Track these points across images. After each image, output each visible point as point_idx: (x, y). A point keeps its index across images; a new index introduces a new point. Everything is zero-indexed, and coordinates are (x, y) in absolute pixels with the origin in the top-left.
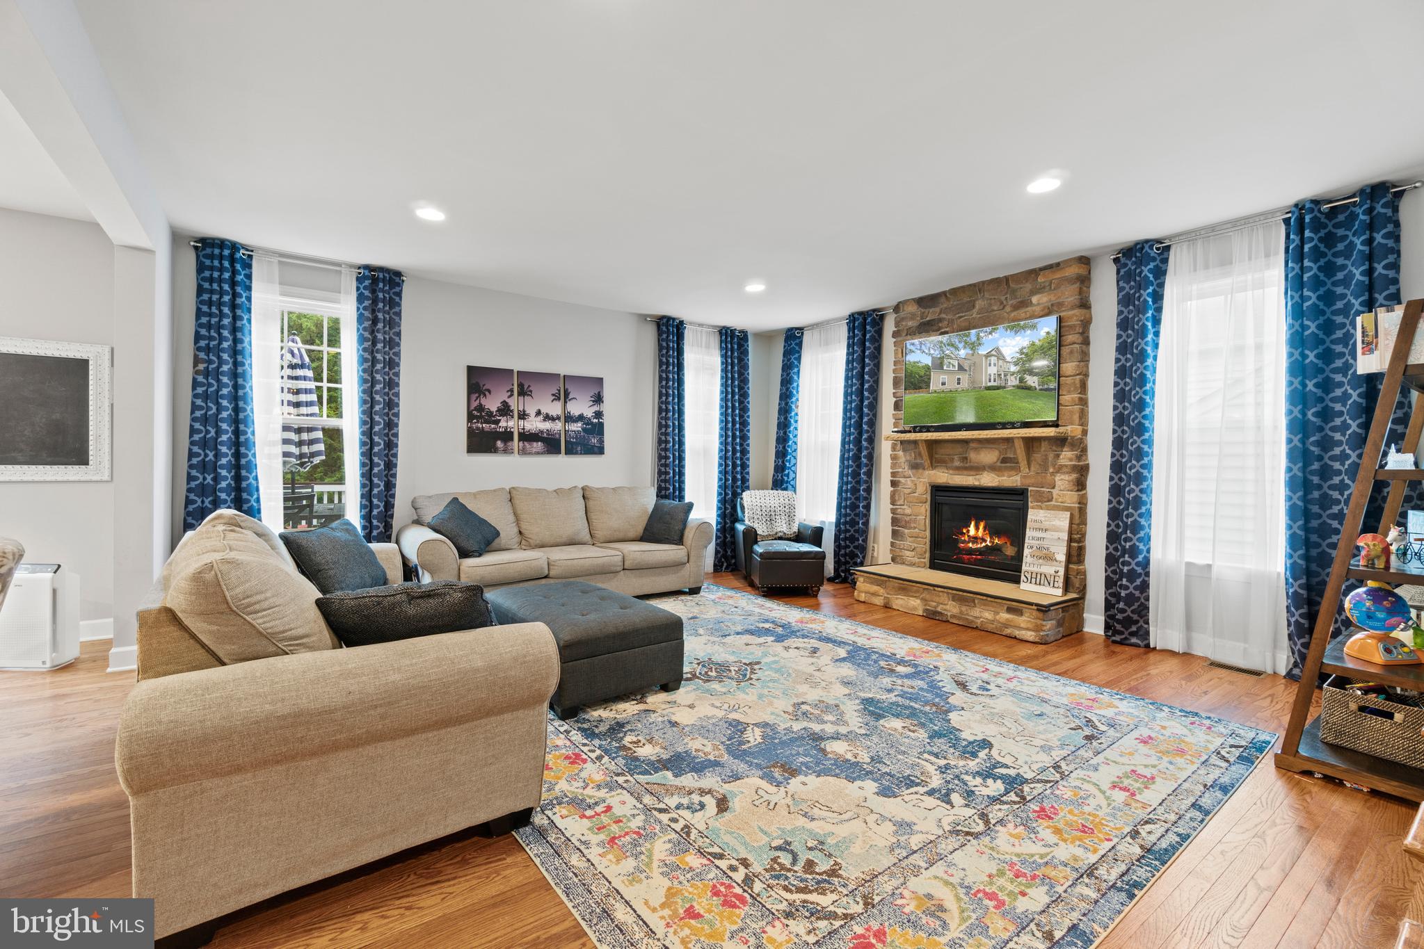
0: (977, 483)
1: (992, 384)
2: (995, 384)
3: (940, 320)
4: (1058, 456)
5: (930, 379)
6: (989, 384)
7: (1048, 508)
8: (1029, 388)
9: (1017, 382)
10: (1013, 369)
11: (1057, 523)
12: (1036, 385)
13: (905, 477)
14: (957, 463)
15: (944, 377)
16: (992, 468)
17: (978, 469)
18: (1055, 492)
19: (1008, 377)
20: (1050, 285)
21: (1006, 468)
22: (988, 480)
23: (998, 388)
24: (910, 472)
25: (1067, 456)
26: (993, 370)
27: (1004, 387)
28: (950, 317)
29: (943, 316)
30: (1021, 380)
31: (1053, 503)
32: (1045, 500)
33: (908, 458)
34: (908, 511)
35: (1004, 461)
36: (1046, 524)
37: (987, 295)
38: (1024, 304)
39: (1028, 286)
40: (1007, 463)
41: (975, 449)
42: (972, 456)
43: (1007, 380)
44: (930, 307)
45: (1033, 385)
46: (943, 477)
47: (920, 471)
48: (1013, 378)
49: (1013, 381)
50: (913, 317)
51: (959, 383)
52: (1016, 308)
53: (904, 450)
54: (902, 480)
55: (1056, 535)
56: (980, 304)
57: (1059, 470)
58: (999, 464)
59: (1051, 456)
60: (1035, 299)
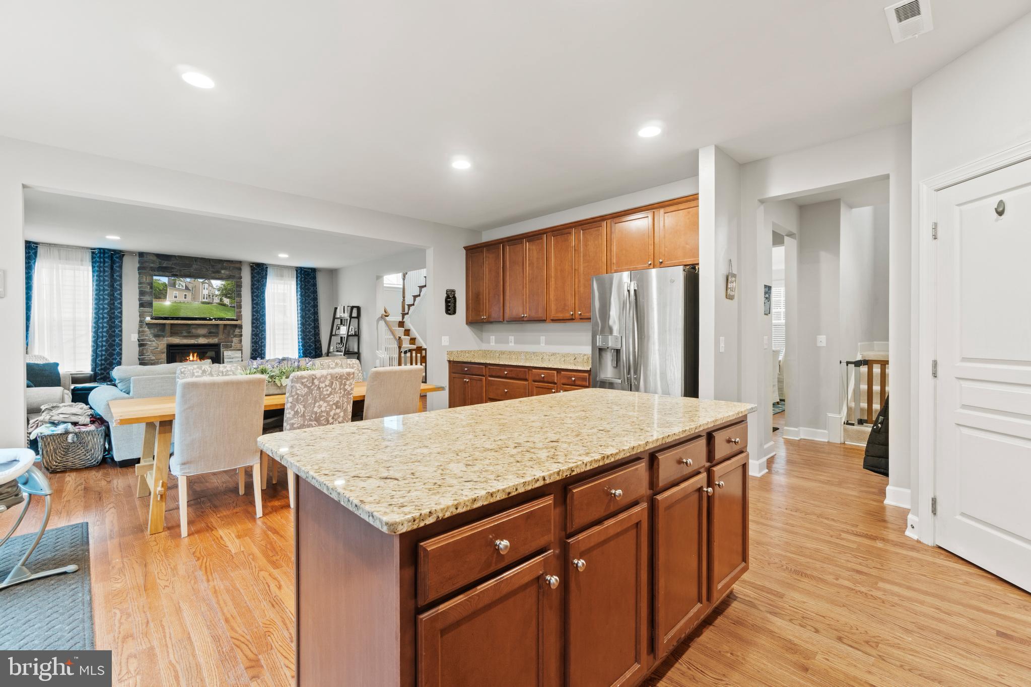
0: (196, 342)
1: (205, 300)
2: (207, 301)
3: (173, 268)
4: (234, 331)
5: (166, 293)
6: (204, 300)
7: (230, 350)
8: (224, 305)
9: (219, 301)
10: (217, 293)
11: (237, 355)
12: (228, 304)
13: (150, 341)
14: (185, 334)
15: (175, 293)
16: (204, 336)
17: (197, 336)
18: (233, 344)
19: (214, 297)
20: (230, 268)
21: (211, 336)
22: (202, 341)
23: (209, 303)
24: (154, 339)
25: (237, 331)
26: (206, 292)
27: (212, 303)
28: (178, 268)
29: (173, 266)
30: (221, 300)
31: (232, 348)
32: (228, 347)
33: (153, 332)
34: (154, 358)
35: (210, 333)
36: (233, 356)
37: (199, 263)
38: (219, 272)
39: (220, 266)
40: (210, 334)
41: (195, 328)
42: (194, 331)
43: (213, 299)
44: (166, 260)
45: (227, 303)
46: (176, 340)
47: (161, 338)
48: (216, 298)
49: (216, 300)
50: (153, 262)
51: (185, 298)
52: (214, 272)
53: (148, 328)
54: (149, 343)
55: (237, 359)
56: (195, 266)
57: (235, 336)
58: (207, 334)
59: (232, 331)
60: (223, 272)
